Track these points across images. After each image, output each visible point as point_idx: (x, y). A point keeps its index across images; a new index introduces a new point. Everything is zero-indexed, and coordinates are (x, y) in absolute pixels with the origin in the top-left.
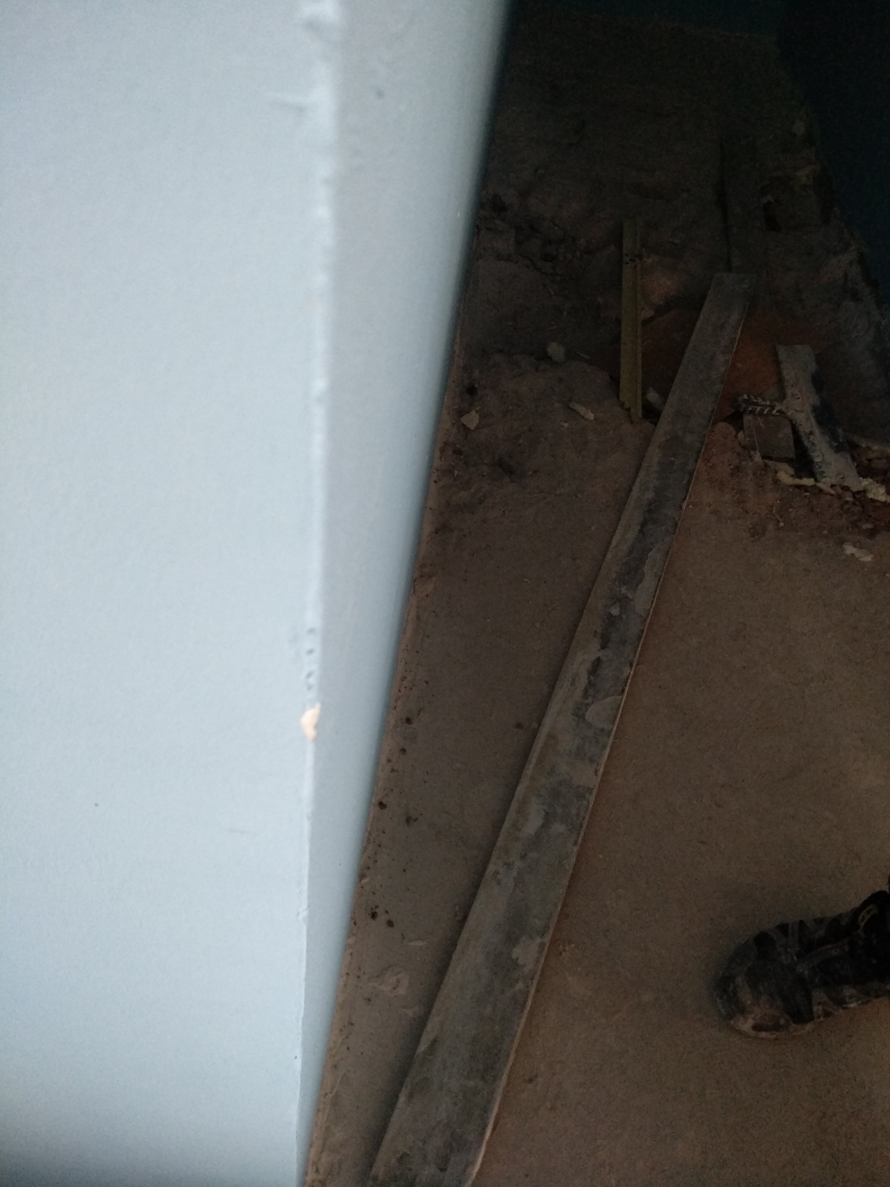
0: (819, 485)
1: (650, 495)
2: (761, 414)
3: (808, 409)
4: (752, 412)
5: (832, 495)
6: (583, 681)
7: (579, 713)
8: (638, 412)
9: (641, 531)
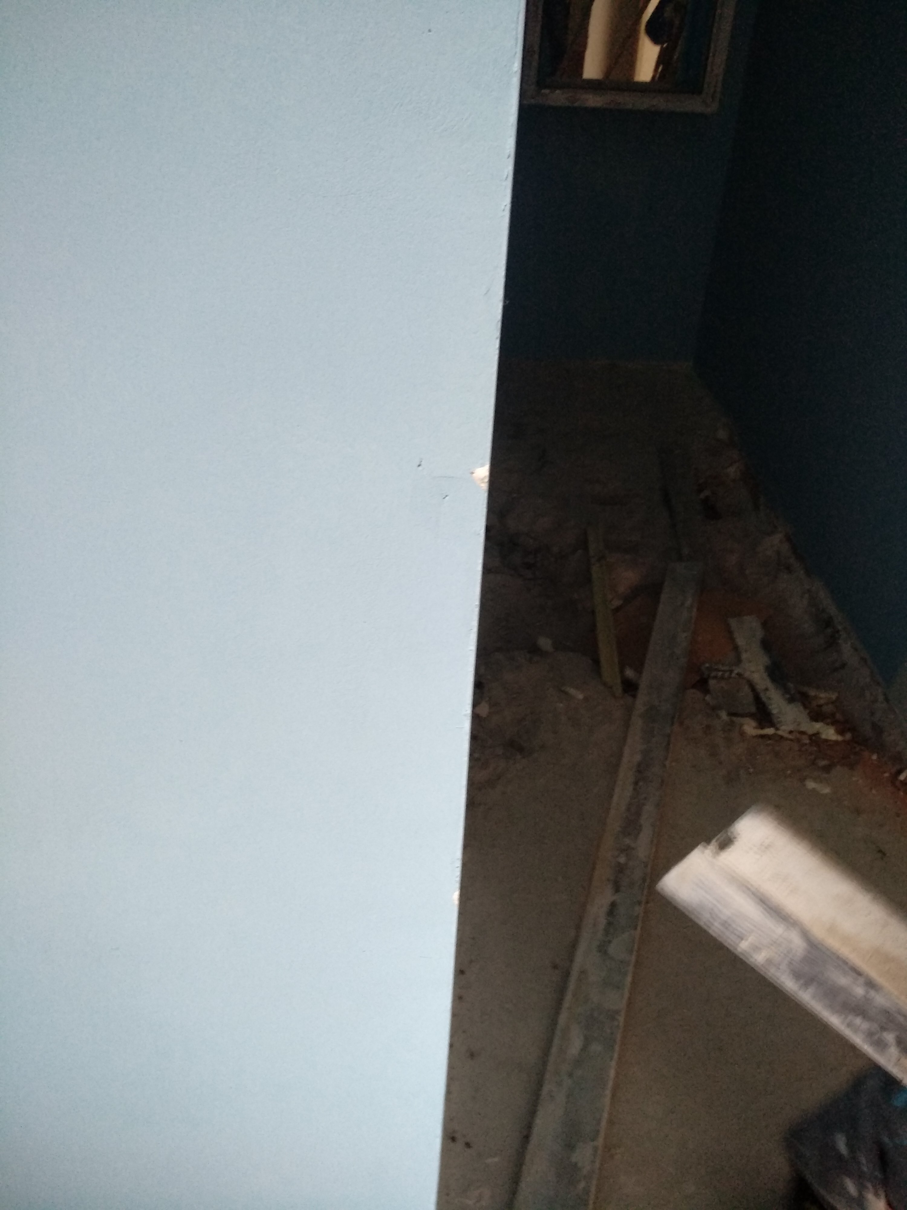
0: (780, 733)
1: (638, 758)
2: (722, 678)
3: (761, 668)
4: (715, 677)
5: (791, 740)
6: (603, 921)
7: (603, 949)
8: (618, 689)
9: (634, 789)
